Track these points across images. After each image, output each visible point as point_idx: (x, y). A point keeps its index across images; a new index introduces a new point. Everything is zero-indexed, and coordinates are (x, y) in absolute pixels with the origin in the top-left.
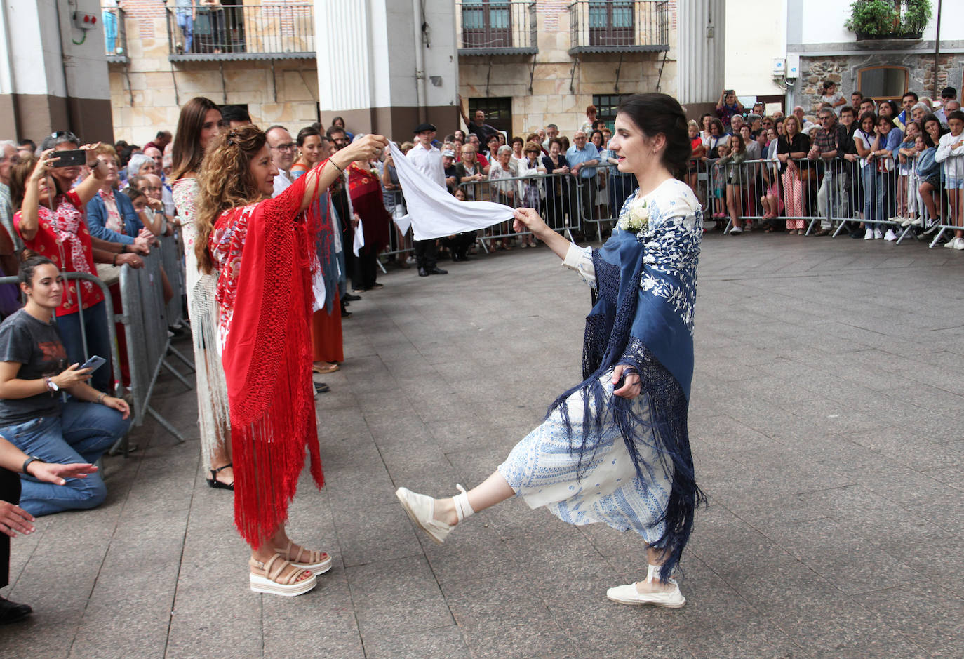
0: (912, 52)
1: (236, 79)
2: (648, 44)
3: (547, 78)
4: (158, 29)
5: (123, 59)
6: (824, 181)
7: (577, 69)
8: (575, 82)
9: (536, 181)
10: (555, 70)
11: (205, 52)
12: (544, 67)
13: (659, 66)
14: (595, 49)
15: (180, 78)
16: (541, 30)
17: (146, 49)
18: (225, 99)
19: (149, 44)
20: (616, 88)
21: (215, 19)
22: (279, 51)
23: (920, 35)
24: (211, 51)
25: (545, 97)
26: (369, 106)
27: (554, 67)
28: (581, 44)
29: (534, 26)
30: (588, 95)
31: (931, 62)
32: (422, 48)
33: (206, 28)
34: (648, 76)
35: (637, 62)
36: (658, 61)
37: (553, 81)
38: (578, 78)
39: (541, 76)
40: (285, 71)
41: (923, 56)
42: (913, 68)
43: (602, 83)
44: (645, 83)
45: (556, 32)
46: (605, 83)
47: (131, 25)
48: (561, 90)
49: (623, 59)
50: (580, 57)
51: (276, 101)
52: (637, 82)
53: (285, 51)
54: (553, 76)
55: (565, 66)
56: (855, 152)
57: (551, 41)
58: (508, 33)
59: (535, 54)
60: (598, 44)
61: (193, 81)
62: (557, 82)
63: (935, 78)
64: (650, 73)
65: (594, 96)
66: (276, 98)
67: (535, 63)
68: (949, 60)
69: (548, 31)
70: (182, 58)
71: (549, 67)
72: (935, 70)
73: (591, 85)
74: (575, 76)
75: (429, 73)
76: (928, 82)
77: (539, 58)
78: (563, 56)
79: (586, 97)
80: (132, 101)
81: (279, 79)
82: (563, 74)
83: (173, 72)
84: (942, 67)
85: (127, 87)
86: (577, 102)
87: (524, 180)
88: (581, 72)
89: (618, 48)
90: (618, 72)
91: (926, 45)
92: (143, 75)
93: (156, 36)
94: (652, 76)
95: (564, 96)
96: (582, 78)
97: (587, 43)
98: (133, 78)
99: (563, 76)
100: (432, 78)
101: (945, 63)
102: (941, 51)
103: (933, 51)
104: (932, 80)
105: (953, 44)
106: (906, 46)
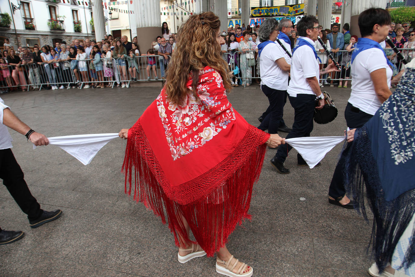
0: (8, 32)
6: (29, 72)
23: (9, 27)
31: (15, 36)
41: (12, 34)
42: (9, 37)
56: (41, 61)
63: (18, 41)
68: (20, 36)
72: (17, 39)
76: (15, 43)
84: (18, 38)
91: (12, 30)
101: (19, 37)
102: (17, 33)
103: (14, 32)
104: (16, 42)
105: (20, 31)
106: (6, 30)
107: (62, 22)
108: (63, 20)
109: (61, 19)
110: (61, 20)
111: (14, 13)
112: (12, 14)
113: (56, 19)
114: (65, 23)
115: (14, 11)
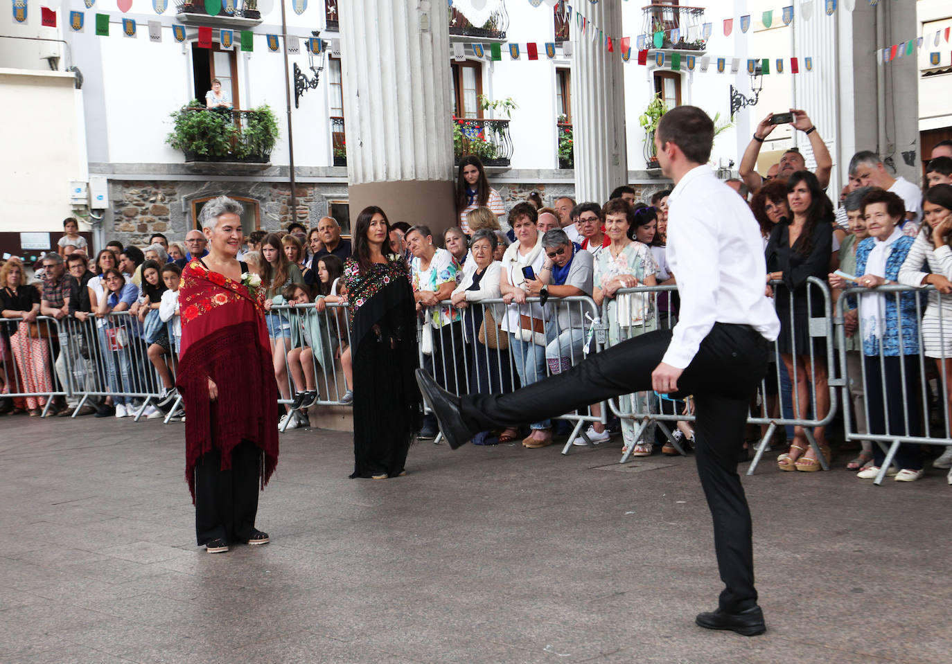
0: (260, 179)
23: (267, 158)
41: (274, 185)
42: (264, 200)
63: (295, 213)
68: (310, 191)
72: (292, 203)
76: (285, 219)
84: (301, 200)
91: (276, 172)
101: (305, 195)
102: (297, 180)
103: (287, 179)
104: (290, 216)
105: (312, 171)
106: (254, 172)
107: (500, 125)
108: (504, 117)
109: (499, 114)
110: (496, 118)
111: (297, 102)
112: (289, 108)
113: (480, 113)
114: (512, 129)
115: (297, 95)
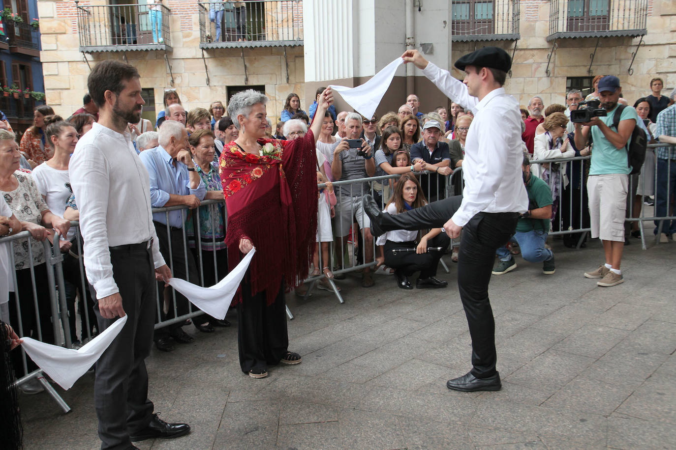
1: (256, 64)
2: (626, 28)
3: (525, 62)
4: (195, 23)
5: (164, 47)
7: (553, 54)
8: (551, 66)
9: (559, 165)
10: (533, 56)
11: (229, 40)
12: (522, 52)
13: (633, 50)
14: (573, 35)
15: (211, 64)
16: (523, 18)
17: (184, 40)
18: (247, 80)
19: (187, 36)
20: (589, 71)
21: (238, 14)
22: (291, 38)
24: (234, 40)
25: (522, 80)
26: (352, 76)
27: (531, 52)
28: (560, 30)
29: (516, 14)
30: (563, 77)
32: (414, 12)
33: (231, 21)
34: (620, 60)
35: (610, 47)
36: (631, 46)
37: (531, 65)
38: (554, 62)
39: (519, 61)
40: (296, 57)
43: (576, 66)
44: (618, 66)
45: (536, 21)
46: (579, 66)
47: (173, 21)
48: (536, 73)
49: (600, 43)
50: (558, 42)
51: (288, 82)
52: (610, 65)
53: (295, 39)
54: (531, 61)
55: (542, 51)
57: (531, 29)
58: (491, 22)
59: (516, 40)
60: (576, 29)
61: (221, 66)
62: (534, 66)
64: (622, 57)
65: (568, 78)
66: (288, 79)
67: (515, 49)
69: (528, 20)
70: (210, 46)
71: (527, 52)
73: (565, 68)
74: (552, 60)
75: (420, 40)
77: (520, 44)
78: (541, 42)
79: (560, 79)
80: (173, 81)
81: (291, 64)
82: (541, 60)
83: (203, 58)
85: (169, 71)
86: (551, 83)
87: (541, 164)
88: (557, 56)
89: (596, 33)
90: (592, 56)
92: (182, 61)
93: (194, 29)
94: (625, 59)
95: (539, 79)
96: (557, 63)
97: (565, 30)
98: (174, 64)
99: (540, 61)
100: (421, 45)
